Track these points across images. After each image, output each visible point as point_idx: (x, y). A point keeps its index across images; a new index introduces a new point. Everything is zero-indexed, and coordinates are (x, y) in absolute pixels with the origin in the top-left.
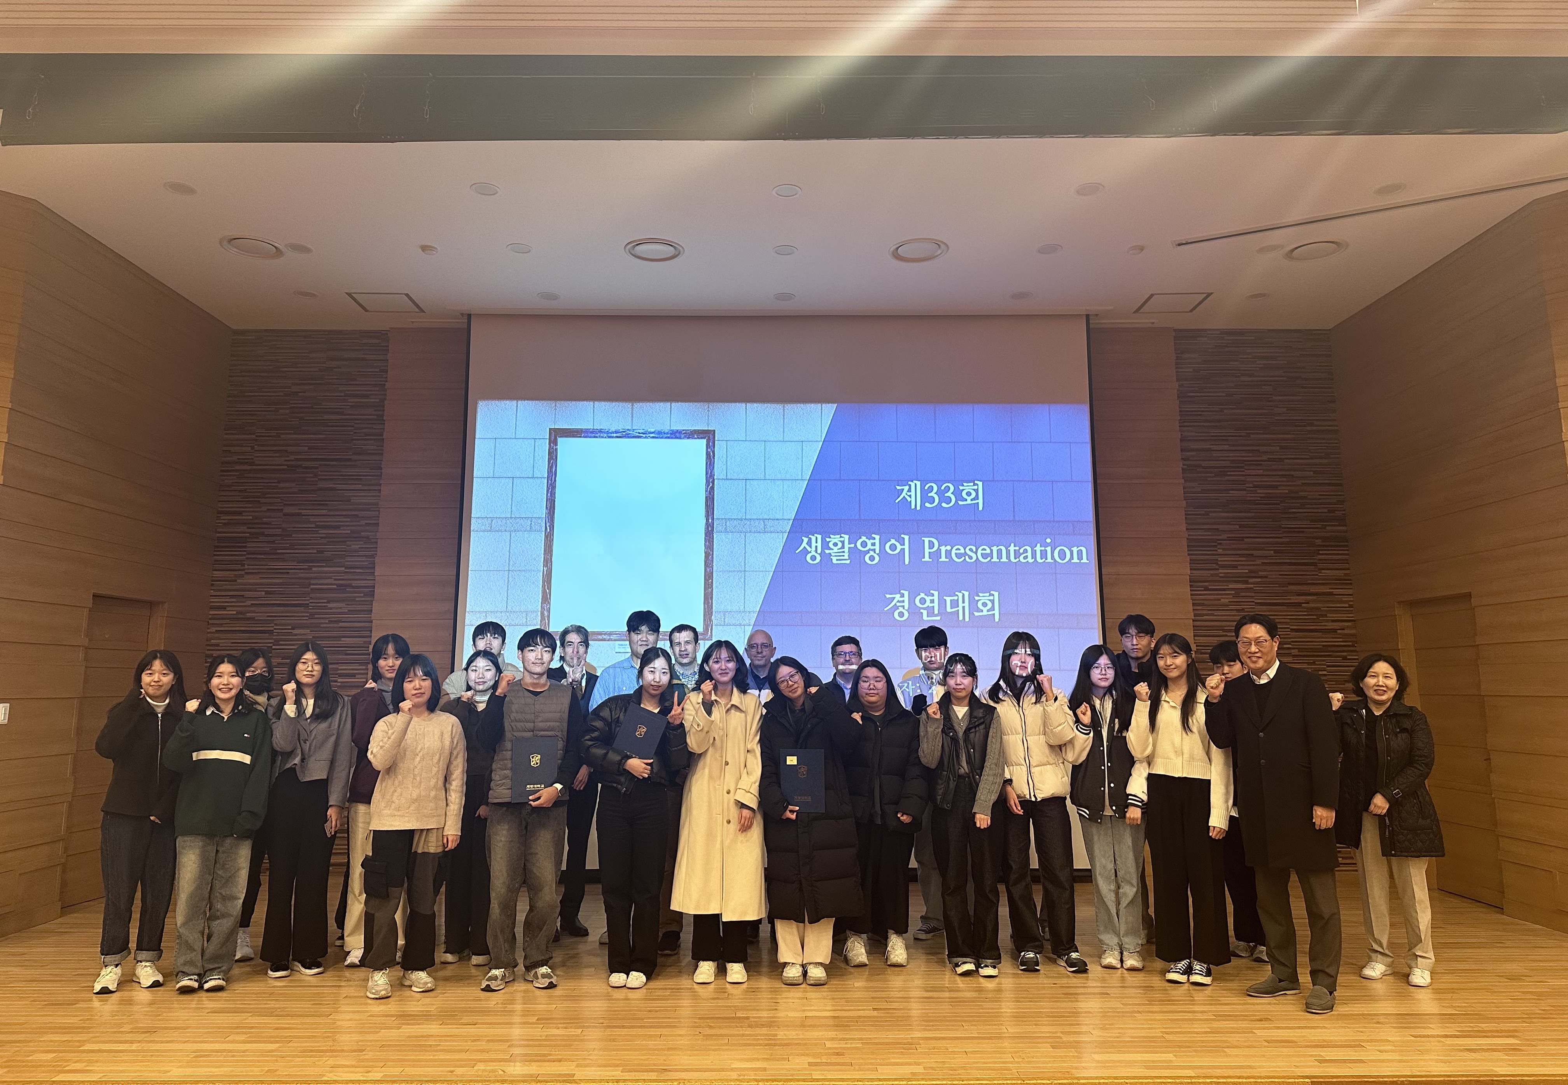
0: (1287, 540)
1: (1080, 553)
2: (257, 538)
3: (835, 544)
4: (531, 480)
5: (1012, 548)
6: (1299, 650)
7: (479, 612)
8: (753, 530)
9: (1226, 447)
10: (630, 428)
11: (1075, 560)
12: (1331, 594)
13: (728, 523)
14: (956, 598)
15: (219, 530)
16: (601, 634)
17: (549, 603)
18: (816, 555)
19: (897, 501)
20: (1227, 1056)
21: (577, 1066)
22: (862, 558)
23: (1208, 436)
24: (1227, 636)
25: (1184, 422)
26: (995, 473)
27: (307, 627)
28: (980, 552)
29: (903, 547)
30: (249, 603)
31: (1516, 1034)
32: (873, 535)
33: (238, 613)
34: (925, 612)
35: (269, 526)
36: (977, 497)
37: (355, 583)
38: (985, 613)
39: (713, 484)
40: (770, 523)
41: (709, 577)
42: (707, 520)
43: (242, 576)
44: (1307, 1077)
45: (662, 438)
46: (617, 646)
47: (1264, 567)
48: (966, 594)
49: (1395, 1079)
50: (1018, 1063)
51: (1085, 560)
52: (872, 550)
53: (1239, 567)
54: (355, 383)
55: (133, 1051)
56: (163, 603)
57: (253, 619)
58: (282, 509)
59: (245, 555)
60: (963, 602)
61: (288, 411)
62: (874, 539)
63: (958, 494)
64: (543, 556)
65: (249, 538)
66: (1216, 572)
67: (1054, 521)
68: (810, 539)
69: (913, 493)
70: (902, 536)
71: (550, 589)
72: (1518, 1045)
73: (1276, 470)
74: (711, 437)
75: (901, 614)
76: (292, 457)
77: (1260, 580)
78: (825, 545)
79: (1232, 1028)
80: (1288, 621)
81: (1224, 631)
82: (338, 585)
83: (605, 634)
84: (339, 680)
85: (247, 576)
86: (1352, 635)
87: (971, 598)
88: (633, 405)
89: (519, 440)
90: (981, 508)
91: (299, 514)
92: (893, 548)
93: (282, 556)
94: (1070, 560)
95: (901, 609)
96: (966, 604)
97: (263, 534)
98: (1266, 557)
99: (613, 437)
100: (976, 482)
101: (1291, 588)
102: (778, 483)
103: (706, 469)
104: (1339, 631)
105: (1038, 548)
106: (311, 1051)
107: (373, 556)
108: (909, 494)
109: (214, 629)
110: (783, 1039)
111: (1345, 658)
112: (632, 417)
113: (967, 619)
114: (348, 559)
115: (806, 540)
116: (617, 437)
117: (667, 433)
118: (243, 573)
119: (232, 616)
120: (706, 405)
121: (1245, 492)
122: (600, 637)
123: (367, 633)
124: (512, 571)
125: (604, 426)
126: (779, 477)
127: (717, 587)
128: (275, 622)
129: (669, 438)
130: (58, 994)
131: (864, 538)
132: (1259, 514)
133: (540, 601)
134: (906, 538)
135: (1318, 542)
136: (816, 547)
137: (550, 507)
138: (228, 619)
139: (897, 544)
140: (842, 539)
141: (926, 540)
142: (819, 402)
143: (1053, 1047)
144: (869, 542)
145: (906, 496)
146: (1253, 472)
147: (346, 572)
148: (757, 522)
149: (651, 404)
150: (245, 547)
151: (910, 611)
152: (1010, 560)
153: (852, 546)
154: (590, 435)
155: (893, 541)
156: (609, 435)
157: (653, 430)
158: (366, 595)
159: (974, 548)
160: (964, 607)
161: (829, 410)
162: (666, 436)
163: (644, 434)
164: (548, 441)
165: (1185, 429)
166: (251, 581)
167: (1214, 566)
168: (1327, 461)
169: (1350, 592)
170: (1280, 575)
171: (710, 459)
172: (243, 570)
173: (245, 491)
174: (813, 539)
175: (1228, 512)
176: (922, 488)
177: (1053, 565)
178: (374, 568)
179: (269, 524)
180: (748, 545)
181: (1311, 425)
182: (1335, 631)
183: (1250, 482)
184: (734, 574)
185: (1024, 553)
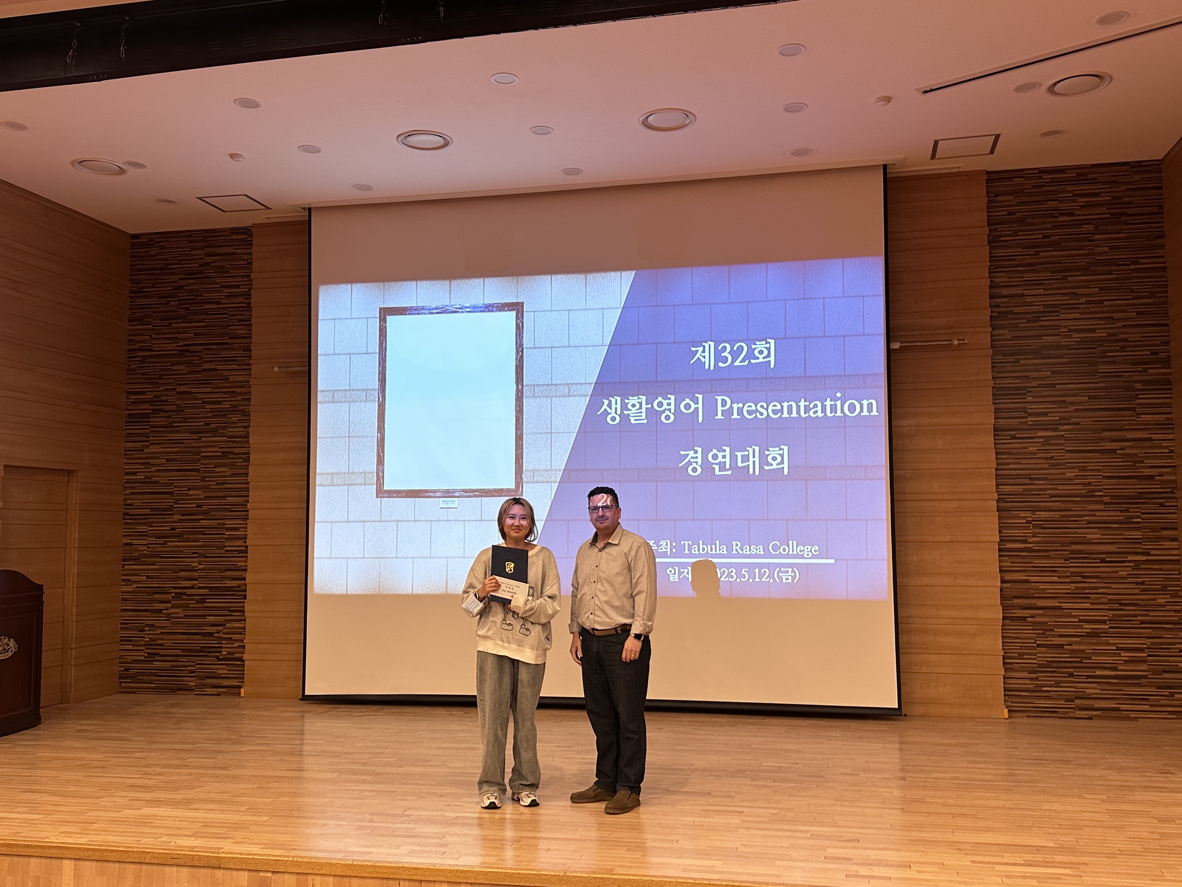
0: (1104, 385)
1: (870, 406)
2: (158, 414)
3: (634, 406)
4: (366, 356)
5: (802, 404)
6: (1112, 497)
7: (327, 474)
8: (558, 394)
10: (448, 304)
11: (865, 412)
12: (1150, 439)
13: (536, 389)
14: (747, 453)
15: (129, 408)
16: (428, 492)
17: (383, 465)
18: (616, 415)
19: (691, 362)
22: (658, 417)
23: (1022, 281)
25: (995, 268)
26: (787, 330)
28: (771, 408)
29: (697, 406)
30: (154, 469)
32: (669, 396)
33: (146, 477)
34: (717, 468)
35: (167, 403)
36: (769, 355)
37: (235, 450)
38: (775, 466)
39: (522, 353)
40: (573, 388)
41: (519, 439)
42: (518, 386)
43: (148, 446)
45: (477, 311)
46: (441, 502)
47: (1076, 414)
48: (757, 449)
51: (875, 413)
52: (668, 410)
53: (1050, 415)
54: (228, 275)
56: (77, 471)
57: (157, 482)
58: (176, 389)
59: (148, 429)
61: (177, 303)
62: (670, 399)
63: (751, 352)
64: (377, 423)
65: (150, 413)
66: (1024, 420)
67: (845, 376)
68: (610, 402)
69: (707, 354)
70: (697, 395)
71: (383, 452)
73: (1093, 313)
74: (520, 309)
77: (1071, 427)
78: (624, 406)
82: (222, 453)
83: (430, 492)
84: (226, 533)
85: (151, 447)
86: (1170, 481)
87: (761, 453)
88: (450, 283)
89: (354, 320)
91: (189, 393)
92: (688, 406)
93: (178, 429)
94: (860, 413)
97: (162, 410)
98: (1079, 403)
99: (433, 313)
100: (768, 340)
101: (1105, 434)
102: (581, 349)
103: (516, 338)
104: (1156, 478)
105: (828, 403)
107: (248, 427)
108: (703, 354)
109: (128, 492)
111: (1162, 505)
112: (450, 293)
114: (229, 430)
115: (606, 402)
118: (148, 443)
119: (143, 481)
120: (515, 279)
121: (1059, 337)
122: (426, 494)
123: (245, 493)
124: (352, 437)
125: (426, 303)
126: (582, 343)
127: (526, 447)
128: (175, 484)
129: (482, 311)
131: (660, 399)
132: (1073, 360)
133: (375, 463)
134: (700, 397)
135: (1138, 386)
136: (616, 408)
137: (382, 379)
138: (139, 482)
139: (692, 403)
140: (640, 400)
142: (619, 270)
144: (665, 402)
145: (701, 357)
146: (1069, 316)
147: (228, 441)
148: (562, 387)
149: (464, 281)
150: (149, 422)
151: (703, 466)
153: (649, 406)
154: (414, 312)
155: (688, 401)
156: (431, 311)
158: (243, 461)
161: (628, 277)
162: (480, 309)
163: (460, 308)
164: (378, 319)
165: (996, 275)
166: (155, 450)
167: (1023, 414)
168: (1152, 301)
169: (1171, 437)
170: (1094, 421)
171: (520, 329)
172: (148, 441)
173: (146, 374)
174: (613, 400)
175: (1041, 359)
176: (716, 348)
177: (843, 418)
178: (248, 437)
179: (166, 401)
180: (553, 409)
181: (1137, 263)
182: (1152, 477)
183: (1065, 327)
184: (541, 436)
185: (814, 407)
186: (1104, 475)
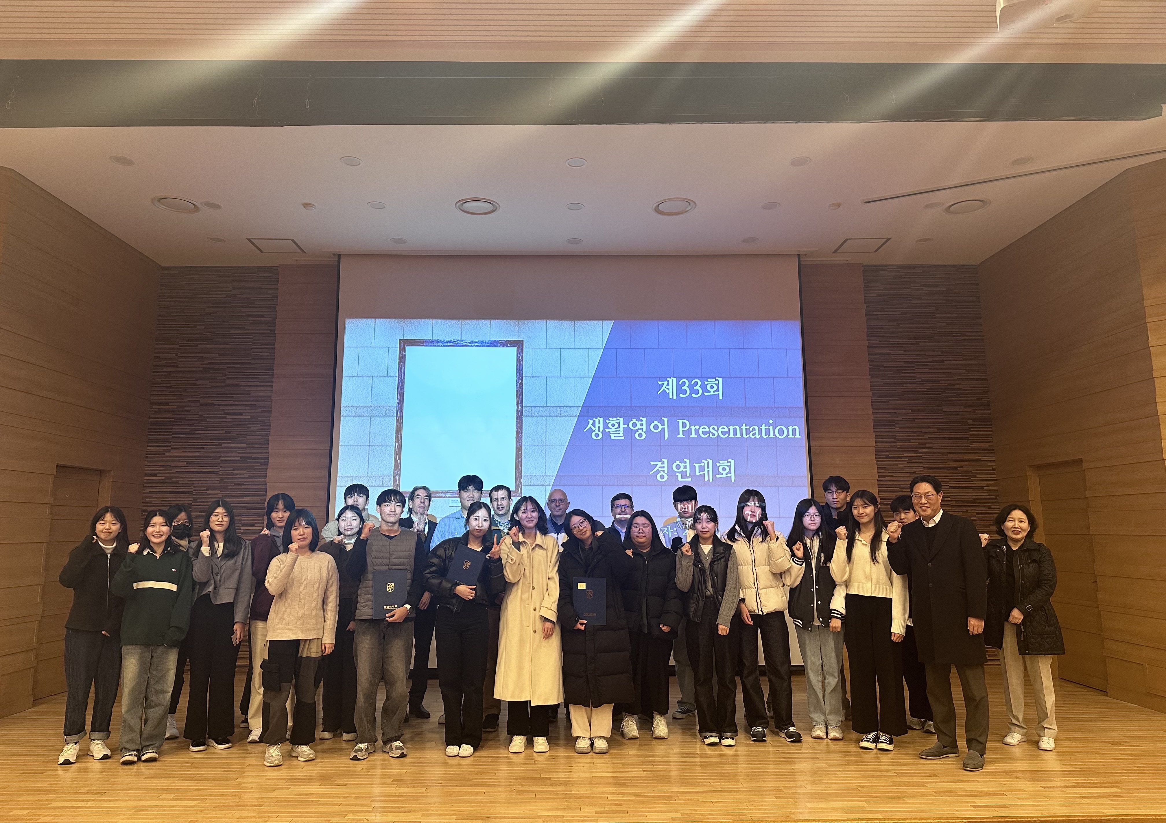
0: (947, 420)
1: (794, 430)
2: (180, 422)
3: (613, 425)
4: (386, 378)
5: (744, 427)
6: (957, 501)
7: (348, 477)
8: (552, 414)
9: (902, 352)
10: (460, 339)
11: (791, 436)
12: (979, 460)
13: (533, 409)
14: (703, 464)
15: (151, 416)
16: (439, 493)
17: (400, 470)
18: (599, 433)
19: (659, 393)
20: (906, 803)
21: (423, 815)
22: (633, 435)
23: (888, 344)
24: (902, 492)
25: (870, 334)
26: (731, 371)
27: (218, 489)
28: (720, 430)
29: (663, 427)
30: (174, 471)
31: (1119, 785)
32: (641, 418)
33: (167, 478)
34: (680, 475)
35: (190, 413)
36: (718, 390)
37: (254, 456)
38: (724, 475)
39: (522, 380)
40: (565, 409)
41: (519, 449)
42: (518, 407)
43: (169, 451)
44: (964, 818)
45: (484, 346)
46: (451, 502)
47: (930, 441)
48: (710, 461)
49: (1029, 819)
50: (750, 810)
51: (798, 436)
52: (640, 429)
53: (912, 441)
54: (253, 306)
55: (87, 808)
56: (110, 471)
57: (177, 482)
58: (199, 401)
59: (171, 435)
60: (708, 468)
61: (203, 327)
62: (642, 421)
63: (704, 387)
64: (395, 435)
65: (172, 422)
66: (894, 444)
67: (775, 407)
68: (594, 421)
69: (670, 387)
70: (663, 418)
71: (400, 459)
72: (1119, 793)
73: (938, 369)
74: (521, 345)
75: (662, 477)
76: (206, 362)
77: (926, 450)
78: (606, 426)
79: (909, 782)
80: (948, 480)
81: (900, 488)
82: (241, 457)
83: (441, 493)
84: (242, 528)
85: (172, 451)
86: (995, 490)
87: (714, 463)
88: (462, 322)
89: (377, 348)
90: (721, 398)
91: (212, 404)
92: (656, 427)
93: (199, 436)
94: (787, 436)
95: (662, 473)
96: (710, 469)
97: (184, 419)
98: (931, 433)
99: (447, 346)
100: (717, 378)
101: (951, 456)
102: (571, 379)
103: (517, 369)
104: (985, 488)
105: (763, 427)
106: (223, 806)
107: (267, 435)
108: (667, 387)
109: (147, 491)
110: (576, 794)
111: (990, 508)
112: (461, 330)
113: (711, 480)
114: (248, 437)
115: (591, 422)
116: (450, 346)
117: (488, 343)
118: (169, 448)
119: (162, 481)
120: (516, 322)
121: (916, 385)
122: (438, 495)
123: (263, 493)
124: (372, 446)
125: (441, 338)
126: (571, 375)
127: (525, 457)
128: (195, 485)
129: (489, 346)
130: (31, 765)
131: (634, 420)
132: (926, 402)
133: (393, 468)
134: (666, 420)
135: (970, 422)
136: (599, 427)
137: (400, 398)
138: (158, 483)
139: (659, 425)
140: (618, 421)
141: (681, 421)
142: (600, 319)
143: (776, 798)
144: (638, 423)
145: (666, 389)
146: (921, 371)
147: (246, 448)
148: (555, 409)
149: (476, 321)
150: (171, 429)
151: (668, 474)
152: (742, 436)
153: (626, 426)
154: (430, 344)
155: (656, 422)
156: (445, 344)
157: (477, 341)
158: (262, 465)
159: (716, 428)
160: (708, 471)
161: (608, 325)
162: (486, 344)
163: (470, 343)
164: (398, 349)
165: (871, 338)
166: (175, 454)
167: (893, 440)
168: (976, 362)
169: (993, 458)
170: (942, 446)
171: (520, 361)
172: (170, 446)
173: (171, 387)
174: (597, 421)
175: (903, 400)
176: (677, 383)
177: (775, 440)
178: (268, 444)
179: (189, 411)
180: (548, 426)
181: (964, 335)
182: (982, 487)
183: (919, 378)
184: (537, 447)
185: (753, 431)
186: (950, 485)
